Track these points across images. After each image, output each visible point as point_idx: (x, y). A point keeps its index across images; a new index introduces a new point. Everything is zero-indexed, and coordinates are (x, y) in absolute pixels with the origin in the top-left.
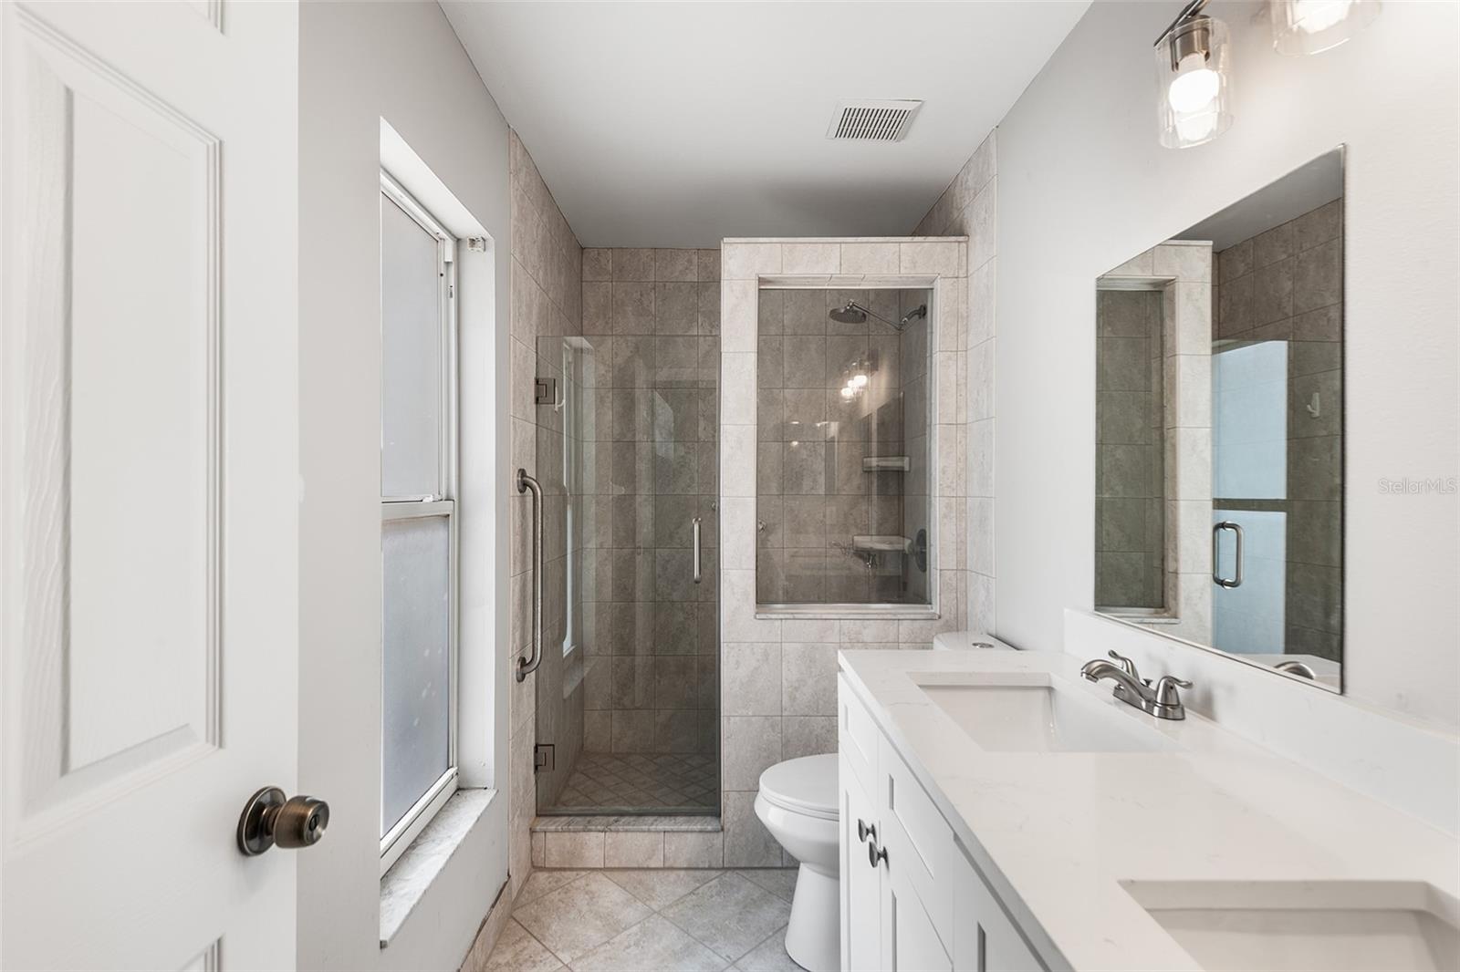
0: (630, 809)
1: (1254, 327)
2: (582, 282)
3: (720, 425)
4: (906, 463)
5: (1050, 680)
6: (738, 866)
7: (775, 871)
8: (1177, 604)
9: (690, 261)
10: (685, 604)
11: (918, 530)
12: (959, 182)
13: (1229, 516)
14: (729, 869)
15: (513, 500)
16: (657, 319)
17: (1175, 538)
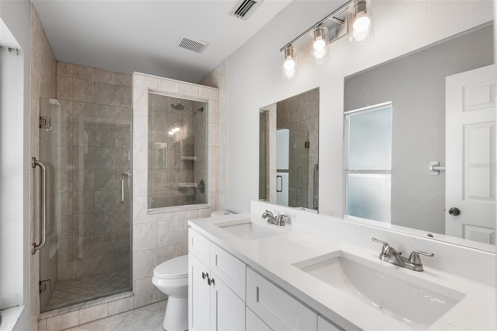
0: (90, 298)
1: (282, 125)
2: (56, 76)
3: (132, 142)
4: (195, 158)
5: (250, 220)
6: (140, 306)
7: (154, 304)
8: (269, 198)
9: (111, 76)
10: (109, 213)
11: (200, 180)
12: (215, 71)
13: (280, 174)
14: (136, 309)
15: (30, 171)
16: (96, 97)
17: (269, 180)
